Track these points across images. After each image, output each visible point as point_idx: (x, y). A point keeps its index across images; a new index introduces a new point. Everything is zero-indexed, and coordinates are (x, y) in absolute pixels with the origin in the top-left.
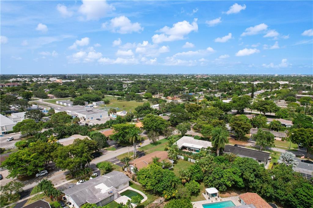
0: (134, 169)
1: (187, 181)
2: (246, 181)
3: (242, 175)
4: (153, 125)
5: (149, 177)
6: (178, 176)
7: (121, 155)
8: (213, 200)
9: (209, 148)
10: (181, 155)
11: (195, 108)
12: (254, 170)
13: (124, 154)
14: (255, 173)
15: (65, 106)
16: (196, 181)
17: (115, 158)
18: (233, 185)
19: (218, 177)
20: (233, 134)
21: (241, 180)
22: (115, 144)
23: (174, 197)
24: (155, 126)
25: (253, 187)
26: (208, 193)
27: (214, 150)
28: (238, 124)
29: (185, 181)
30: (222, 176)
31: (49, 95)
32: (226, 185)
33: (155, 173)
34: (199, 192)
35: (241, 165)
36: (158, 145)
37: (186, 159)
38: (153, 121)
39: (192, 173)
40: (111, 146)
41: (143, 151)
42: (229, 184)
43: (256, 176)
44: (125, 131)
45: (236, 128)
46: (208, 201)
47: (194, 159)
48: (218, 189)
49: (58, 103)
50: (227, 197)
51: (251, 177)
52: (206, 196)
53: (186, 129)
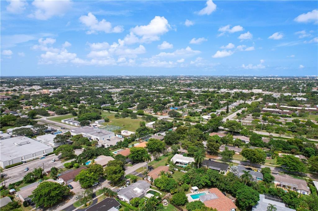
0: (151, 178)
1: (182, 184)
2: (212, 182)
3: (210, 179)
4: (155, 147)
5: (162, 183)
6: (177, 181)
7: (138, 169)
8: (196, 193)
9: (193, 163)
10: (176, 168)
11: (182, 129)
12: (216, 177)
13: (139, 169)
14: (216, 178)
15: (71, 125)
16: (186, 183)
17: (135, 171)
18: (205, 185)
19: (198, 181)
20: (209, 150)
21: (210, 182)
22: (131, 161)
23: (176, 193)
24: (157, 148)
25: (215, 185)
26: (193, 190)
27: (196, 164)
28: (211, 144)
29: (181, 184)
30: (200, 180)
31: (50, 112)
32: (202, 185)
33: (165, 180)
34: (188, 189)
35: (210, 174)
36: (160, 161)
37: (179, 171)
38: (155, 144)
39: (184, 179)
40: (129, 163)
41: (151, 166)
42: (203, 184)
43: (217, 179)
44: (138, 153)
45: (210, 147)
46: (193, 194)
47: (184, 170)
48: (198, 187)
49: (63, 122)
50: (203, 191)
51: (214, 180)
52: (192, 191)
53: (177, 148)
